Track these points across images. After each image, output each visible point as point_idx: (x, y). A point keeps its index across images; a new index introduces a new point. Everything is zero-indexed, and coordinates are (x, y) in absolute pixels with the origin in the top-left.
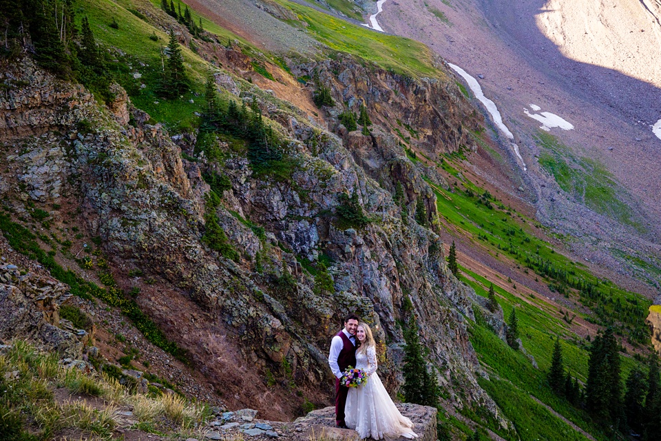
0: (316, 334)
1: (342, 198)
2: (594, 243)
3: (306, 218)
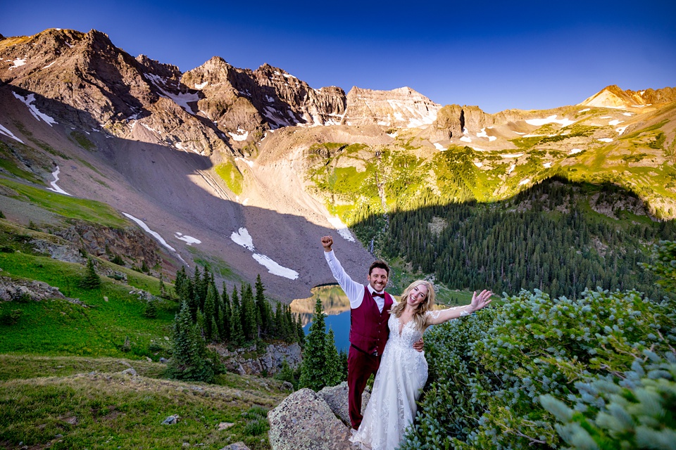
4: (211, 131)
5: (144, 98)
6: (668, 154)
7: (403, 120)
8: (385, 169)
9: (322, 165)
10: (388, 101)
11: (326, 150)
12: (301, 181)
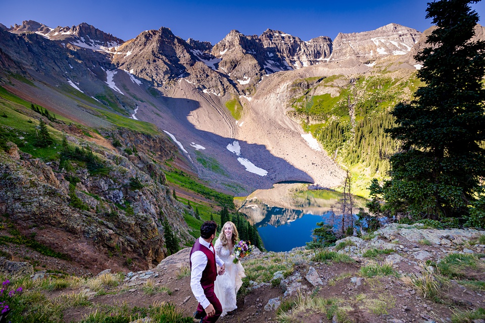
0: (129, 232)
1: (132, 179)
2: (216, 182)
3: (117, 189)
4: (225, 79)
5: (187, 64)
7: (386, 53)
9: (302, 94)
10: (372, 39)
11: (306, 83)
12: (284, 108)
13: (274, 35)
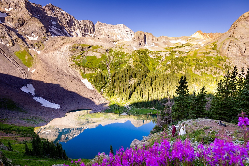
6: (218, 52)
8: (110, 57)
9: (79, 54)
11: (81, 47)
12: (68, 62)
13: (55, 9)
